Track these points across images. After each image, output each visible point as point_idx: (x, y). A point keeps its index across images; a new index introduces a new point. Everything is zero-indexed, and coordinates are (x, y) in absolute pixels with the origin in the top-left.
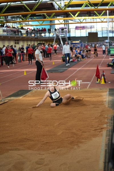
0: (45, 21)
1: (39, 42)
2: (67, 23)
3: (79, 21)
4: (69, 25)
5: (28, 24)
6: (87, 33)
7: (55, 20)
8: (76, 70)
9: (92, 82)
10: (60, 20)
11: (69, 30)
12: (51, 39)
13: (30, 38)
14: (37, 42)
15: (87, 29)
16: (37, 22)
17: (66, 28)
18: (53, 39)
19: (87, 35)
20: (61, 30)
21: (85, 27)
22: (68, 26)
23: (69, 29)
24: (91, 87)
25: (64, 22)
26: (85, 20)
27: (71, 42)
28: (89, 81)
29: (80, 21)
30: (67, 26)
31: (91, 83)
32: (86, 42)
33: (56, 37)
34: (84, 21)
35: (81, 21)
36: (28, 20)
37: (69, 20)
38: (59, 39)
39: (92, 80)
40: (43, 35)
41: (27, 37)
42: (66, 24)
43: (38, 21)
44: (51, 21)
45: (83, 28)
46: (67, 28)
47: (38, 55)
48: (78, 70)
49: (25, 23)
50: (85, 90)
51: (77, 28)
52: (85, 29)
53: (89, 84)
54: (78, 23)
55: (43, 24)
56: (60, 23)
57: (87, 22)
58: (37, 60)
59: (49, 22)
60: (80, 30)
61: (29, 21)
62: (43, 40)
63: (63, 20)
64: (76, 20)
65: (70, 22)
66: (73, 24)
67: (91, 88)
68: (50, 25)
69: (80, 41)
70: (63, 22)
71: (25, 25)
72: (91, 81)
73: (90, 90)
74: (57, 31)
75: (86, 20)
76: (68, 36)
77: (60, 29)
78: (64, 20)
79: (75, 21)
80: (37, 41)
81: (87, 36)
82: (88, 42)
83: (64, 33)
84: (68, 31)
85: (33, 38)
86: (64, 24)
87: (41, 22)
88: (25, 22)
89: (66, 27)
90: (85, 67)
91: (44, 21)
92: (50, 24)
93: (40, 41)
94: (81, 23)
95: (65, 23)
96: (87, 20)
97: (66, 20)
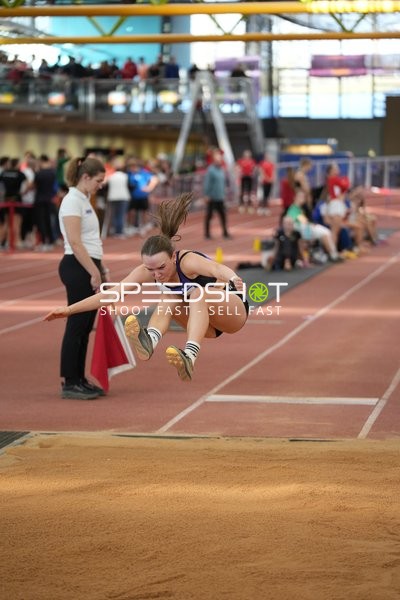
0: (130, 20)
1: (90, 143)
2: (265, 33)
3: (337, 28)
4: (275, 43)
5: (28, 32)
6: (381, 99)
7: (188, 15)
8: (299, 320)
9: (389, 401)
10: (219, 17)
11: (270, 81)
12: (161, 127)
13: (34, 113)
14: (81, 143)
15: (377, 72)
16: (82, 21)
17: (253, 66)
18: (177, 129)
19: (380, 113)
20: (223, 75)
21: (368, 63)
22: (265, 54)
23: (270, 69)
24: (382, 427)
25: (247, 30)
26: (369, 19)
27: (283, 146)
28: (375, 390)
29: (343, 28)
30: (259, 53)
31: (382, 403)
32: (371, 153)
33: (194, 117)
34: (365, 27)
35: (348, 26)
36: (27, 7)
37: (275, 19)
38: (210, 129)
39: (392, 388)
40: (116, 99)
41: (21, 107)
42: (258, 40)
43: (89, 14)
44: (167, 19)
45: (358, 66)
46: (263, 64)
47: (77, 223)
48: (311, 318)
49: (11, 24)
50: (345, 445)
51: (319, 66)
52: (369, 71)
53: (369, 409)
54: (328, 36)
55: (119, 34)
56: (219, 33)
57: (382, 30)
58: (69, 251)
59: (156, 22)
60: (339, 77)
61: (34, 14)
62: (113, 132)
63: (240, 16)
64: (315, 19)
65: (281, 27)
66: (295, 42)
67: (382, 438)
68: (163, 43)
69: (332, 147)
70: (240, 29)
71: (14, 36)
72: (387, 395)
73: (380, 446)
74: (204, 80)
75: (375, 21)
76: (263, 110)
77: (220, 66)
78: (246, 17)
79: (310, 26)
80: (81, 133)
81: (375, 119)
82: (382, 152)
83: (243, 96)
84: (264, 84)
85: (57, 115)
86: (247, 40)
87: (107, 24)
88: (15, 20)
89: (253, 57)
90: (354, 301)
91: (124, 16)
92: (158, 35)
93: (99, 133)
94: (347, 35)
95: (254, 33)
96: (380, 17)
97: (258, 14)
